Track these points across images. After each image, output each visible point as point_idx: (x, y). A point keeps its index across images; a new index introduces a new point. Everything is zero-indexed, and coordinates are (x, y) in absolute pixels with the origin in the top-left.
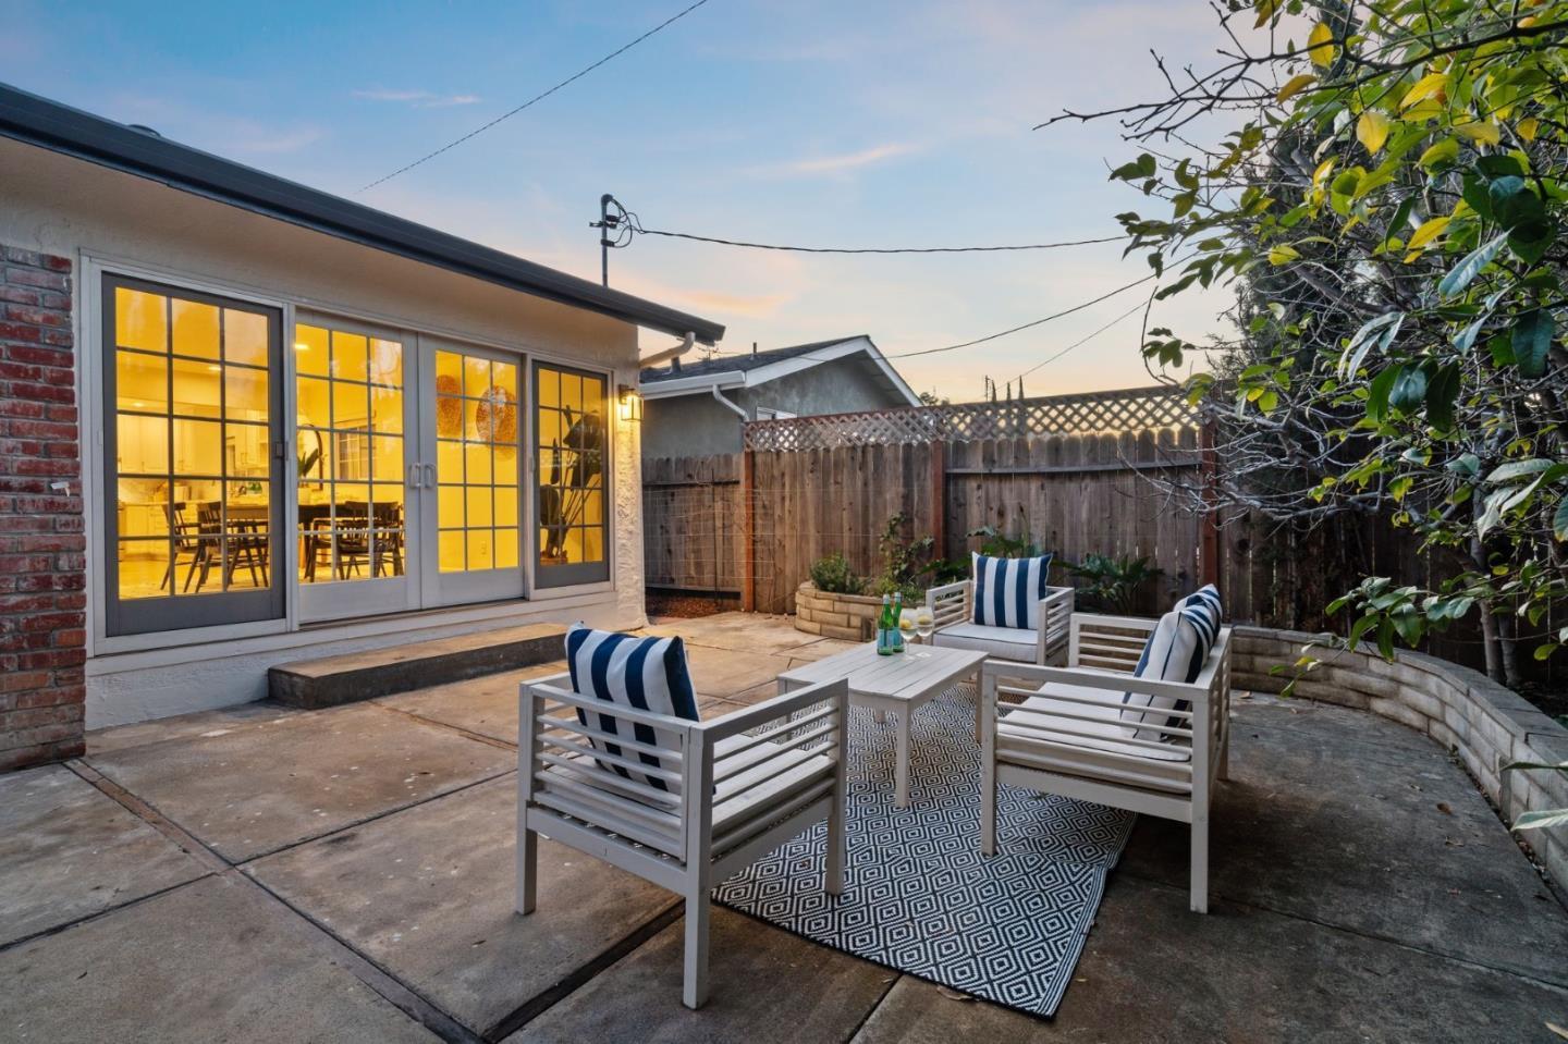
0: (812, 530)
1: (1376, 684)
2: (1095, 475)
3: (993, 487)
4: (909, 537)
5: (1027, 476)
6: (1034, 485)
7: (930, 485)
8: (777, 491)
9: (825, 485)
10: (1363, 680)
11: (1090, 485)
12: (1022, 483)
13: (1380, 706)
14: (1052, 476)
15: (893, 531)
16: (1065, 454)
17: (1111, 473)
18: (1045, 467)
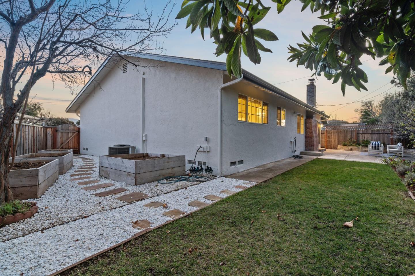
0: (336, 139)
1: (411, 152)
2: (377, 134)
3: (363, 135)
4: (352, 140)
5: (368, 134)
6: (369, 135)
7: (355, 134)
8: (331, 134)
9: (339, 134)
10: (410, 152)
11: (377, 135)
12: (368, 135)
13: (411, 154)
14: (371, 134)
15: (349, 140)
16: (373, 131)
17: (379, 134)
18: (371, 133)
